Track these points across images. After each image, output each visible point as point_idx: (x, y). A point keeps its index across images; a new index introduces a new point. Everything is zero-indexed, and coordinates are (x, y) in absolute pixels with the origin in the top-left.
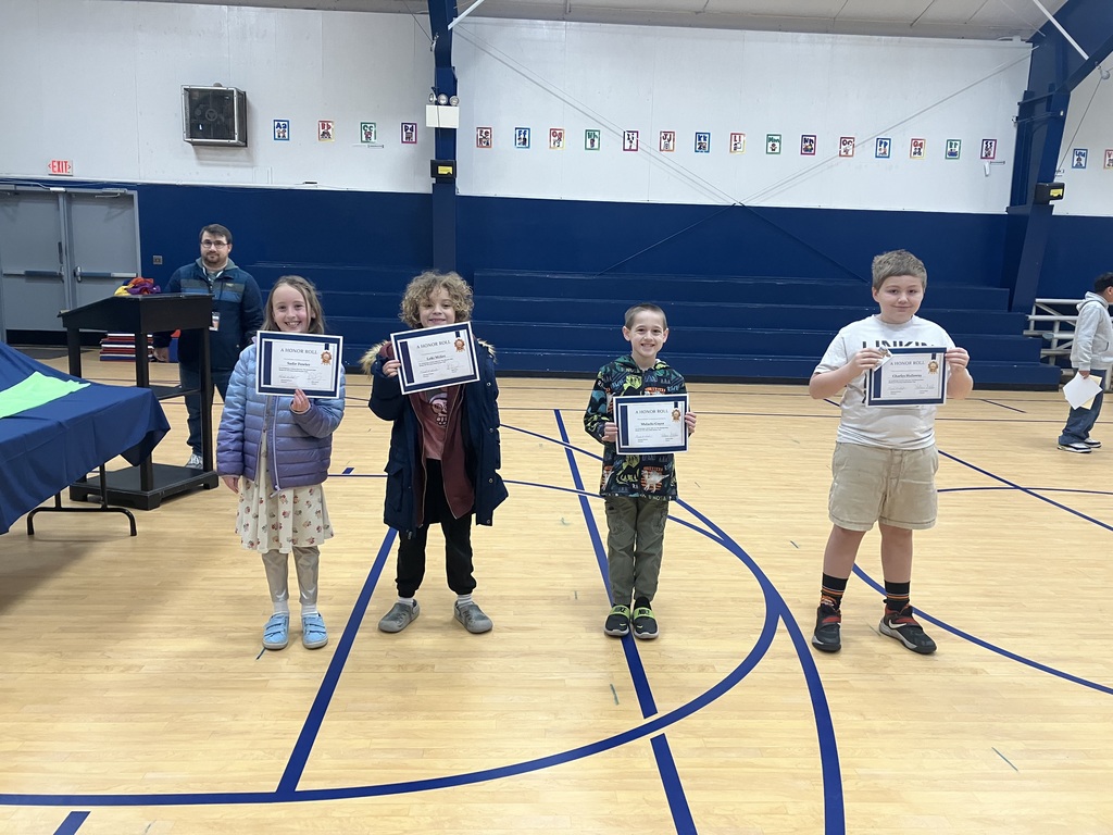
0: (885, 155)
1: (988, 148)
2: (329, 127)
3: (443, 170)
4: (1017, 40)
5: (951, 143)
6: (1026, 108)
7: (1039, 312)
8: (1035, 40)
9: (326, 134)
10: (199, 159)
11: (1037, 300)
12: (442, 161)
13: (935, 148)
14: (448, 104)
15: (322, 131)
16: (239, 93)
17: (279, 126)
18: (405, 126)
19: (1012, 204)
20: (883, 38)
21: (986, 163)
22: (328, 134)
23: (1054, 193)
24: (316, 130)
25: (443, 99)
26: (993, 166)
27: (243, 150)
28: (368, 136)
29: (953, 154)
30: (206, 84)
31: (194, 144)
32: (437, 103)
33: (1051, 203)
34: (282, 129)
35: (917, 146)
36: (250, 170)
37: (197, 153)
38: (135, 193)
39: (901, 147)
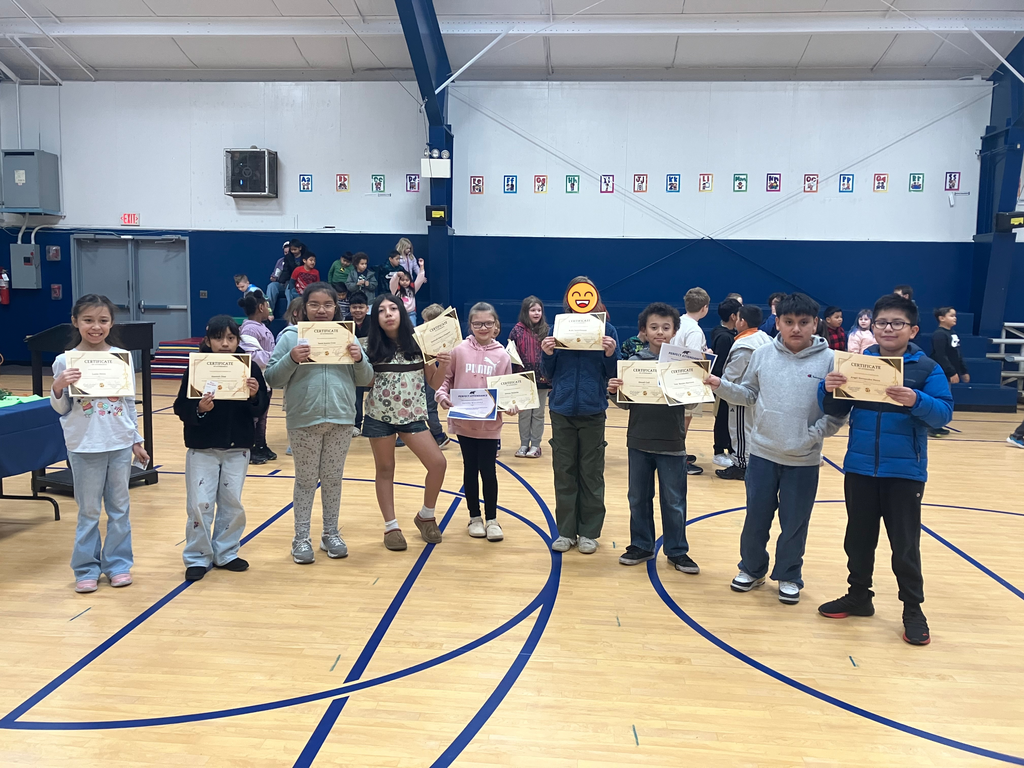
0: (848, 190)
1: (952, 181)
2: (345, 180)
3: (437, 214)
4: (977, 79)
5: (914, 176)
6: (989, 141)
7: (1009, 335)
8: (994, 78)
9: (343, 186)
10: (238, 209)
11: (1006, 324)
12: (435, 206)
13: (898, 181)
14: (440, 157)
15: (339, 183)
16: (270, 153)
17: (304, 179)
18: (409, 177)
19: (978, 232)
20: (843, 83)
21: (951, 194)
22: (344, 185)
23: (1015, 221)
24: (334, 182)
25: (436, 153)
26: (958, 197)
27: (274, 201)
28: (378, 185)
29: (916, 187)
30: (245, 146)
31: (234, 196)
32: (431, 157)
33: (1014, 231)
34: (306, 181)
35: (880, 181)
36: (280, 217)
37: (237, 203)
38: (187, 239)
39: (863, 182)
